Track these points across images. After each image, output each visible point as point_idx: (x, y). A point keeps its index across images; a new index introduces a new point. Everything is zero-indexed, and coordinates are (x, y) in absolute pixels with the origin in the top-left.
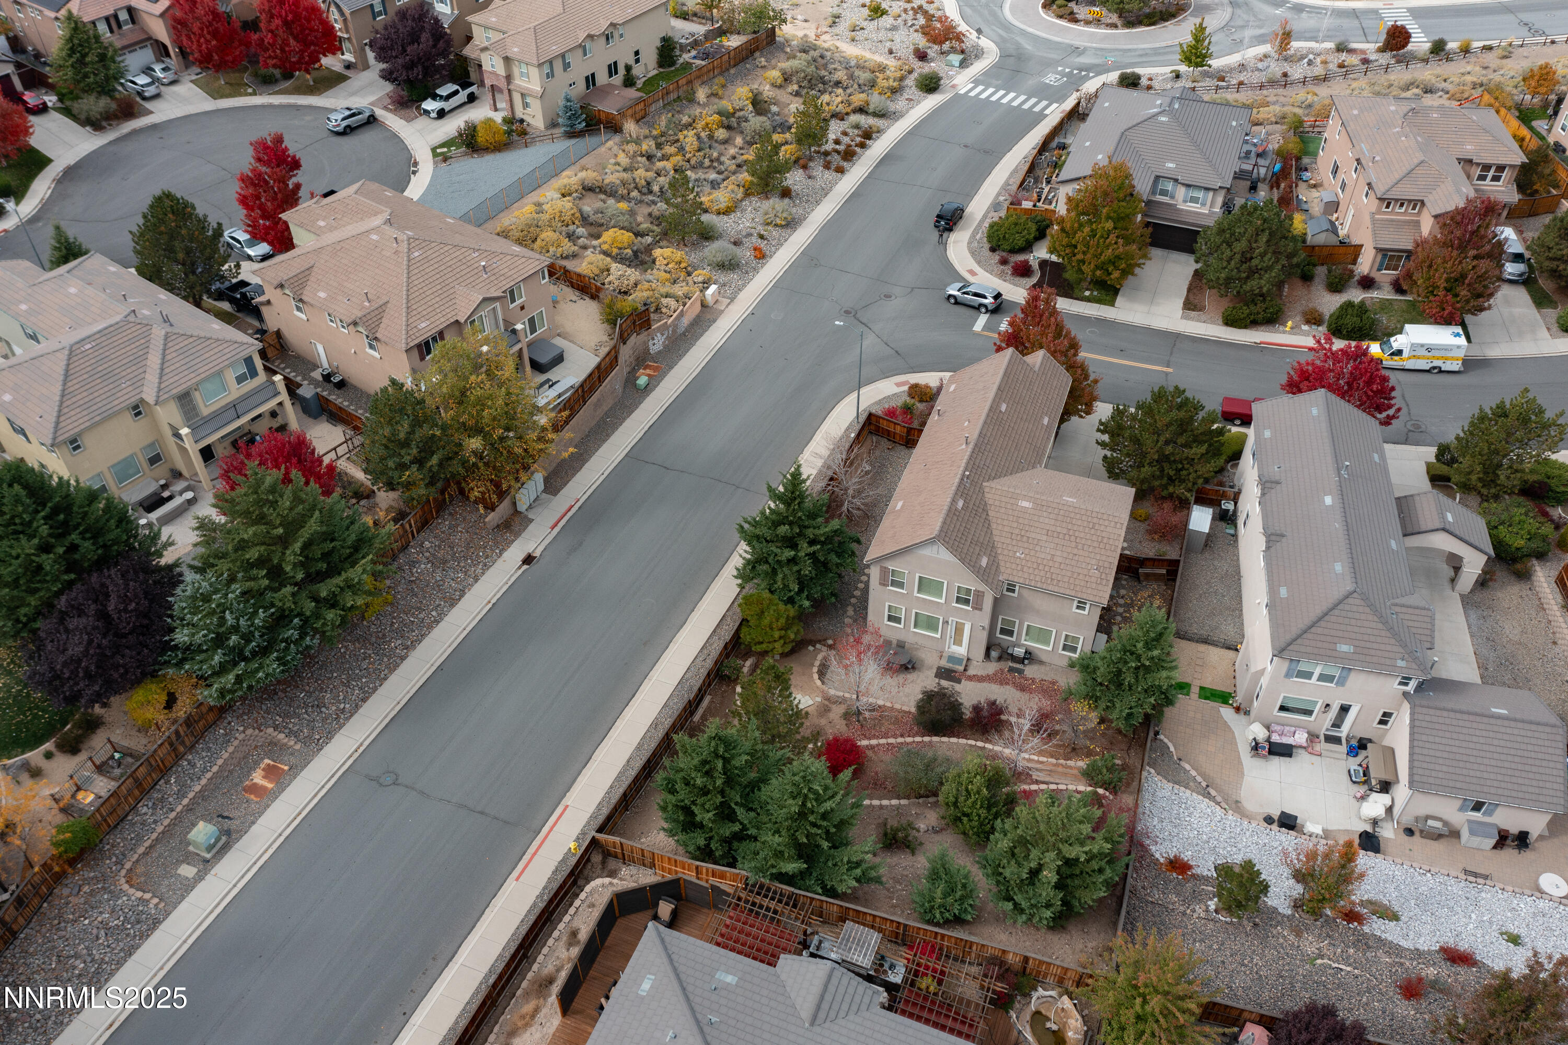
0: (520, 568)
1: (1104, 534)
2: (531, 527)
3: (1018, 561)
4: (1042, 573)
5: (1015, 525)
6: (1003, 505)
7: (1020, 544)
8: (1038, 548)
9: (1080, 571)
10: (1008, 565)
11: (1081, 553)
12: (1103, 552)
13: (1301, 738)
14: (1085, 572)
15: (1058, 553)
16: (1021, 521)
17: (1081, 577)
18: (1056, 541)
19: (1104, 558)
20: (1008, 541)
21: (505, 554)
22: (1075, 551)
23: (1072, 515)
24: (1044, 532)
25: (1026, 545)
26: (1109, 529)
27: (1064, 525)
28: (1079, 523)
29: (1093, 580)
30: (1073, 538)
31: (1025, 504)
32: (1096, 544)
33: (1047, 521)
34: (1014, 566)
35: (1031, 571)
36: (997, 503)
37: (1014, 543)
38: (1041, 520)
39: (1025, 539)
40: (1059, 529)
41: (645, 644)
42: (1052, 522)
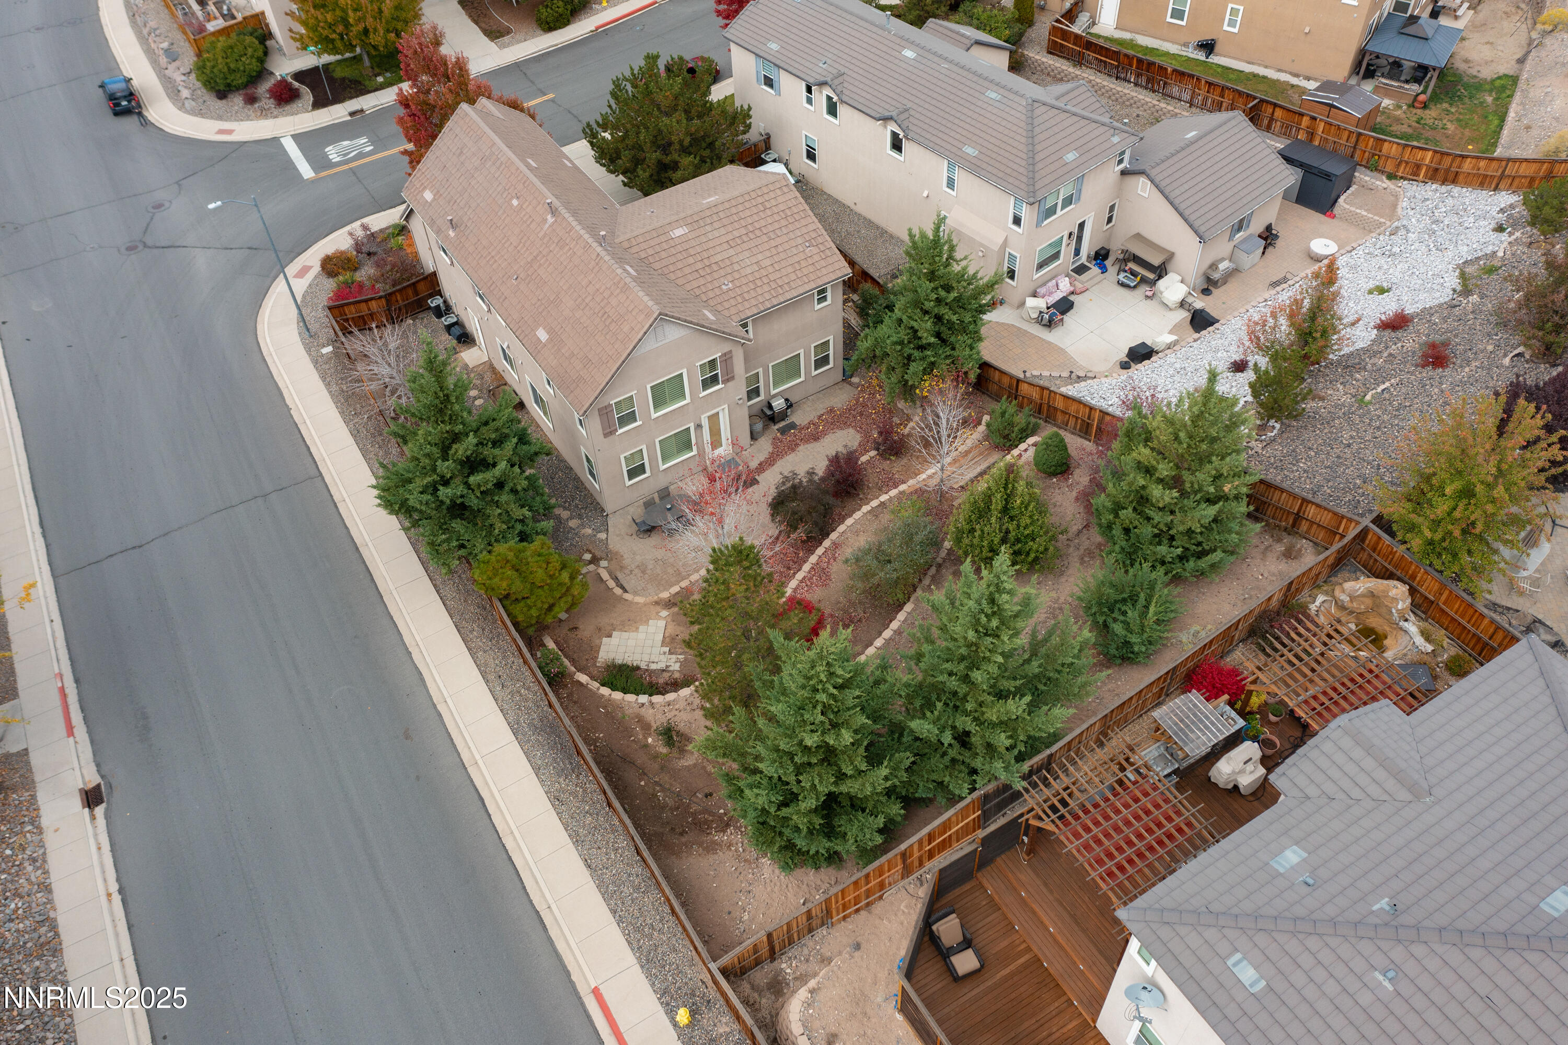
0: (93, 818)
1: (782, 207)
2: (36, 759)
3: (732, 294)
4: (766, 288)
5: (691, 260)
6: (658, 249)
7: (716, 275)
8: (736, 267)
9: (796, 259)
10: (726, 305)
11: (779, 241)
12: (797, 225)
13: (1065, 286)
14: (802, 256)
15: (760, 257)
16: (692, 252)
17: (803, 264)
18: (745, 246)
19: (804, 230)
20: (702, 281)
21: (45, 822)
22: (773, 243)
23: (734, 210)
24: (726, 246)
25: (722, 272)
26: (780, 199)
27: (736, 225)
28: (748, 213)
29: (816, 258)
30: (758, 233)
31: (678, 232)
32: (784, 223)
33: (716, 234)
34: (733, 302)
35: (753, 294)
36: (650, 252)
37: (709, 278)
38: (710, 236)
39: (715, 267)
40: (736, 234)
41: (407, 737)
42: (723, 231)
